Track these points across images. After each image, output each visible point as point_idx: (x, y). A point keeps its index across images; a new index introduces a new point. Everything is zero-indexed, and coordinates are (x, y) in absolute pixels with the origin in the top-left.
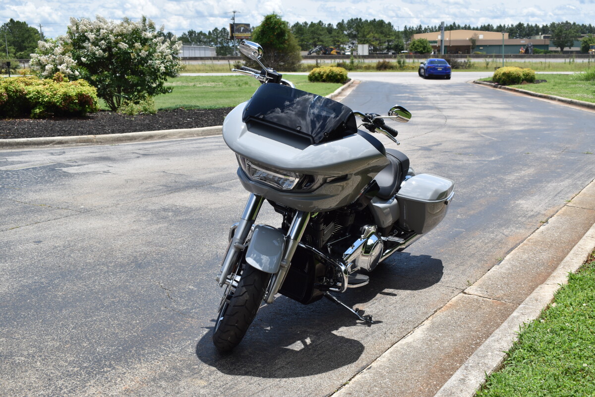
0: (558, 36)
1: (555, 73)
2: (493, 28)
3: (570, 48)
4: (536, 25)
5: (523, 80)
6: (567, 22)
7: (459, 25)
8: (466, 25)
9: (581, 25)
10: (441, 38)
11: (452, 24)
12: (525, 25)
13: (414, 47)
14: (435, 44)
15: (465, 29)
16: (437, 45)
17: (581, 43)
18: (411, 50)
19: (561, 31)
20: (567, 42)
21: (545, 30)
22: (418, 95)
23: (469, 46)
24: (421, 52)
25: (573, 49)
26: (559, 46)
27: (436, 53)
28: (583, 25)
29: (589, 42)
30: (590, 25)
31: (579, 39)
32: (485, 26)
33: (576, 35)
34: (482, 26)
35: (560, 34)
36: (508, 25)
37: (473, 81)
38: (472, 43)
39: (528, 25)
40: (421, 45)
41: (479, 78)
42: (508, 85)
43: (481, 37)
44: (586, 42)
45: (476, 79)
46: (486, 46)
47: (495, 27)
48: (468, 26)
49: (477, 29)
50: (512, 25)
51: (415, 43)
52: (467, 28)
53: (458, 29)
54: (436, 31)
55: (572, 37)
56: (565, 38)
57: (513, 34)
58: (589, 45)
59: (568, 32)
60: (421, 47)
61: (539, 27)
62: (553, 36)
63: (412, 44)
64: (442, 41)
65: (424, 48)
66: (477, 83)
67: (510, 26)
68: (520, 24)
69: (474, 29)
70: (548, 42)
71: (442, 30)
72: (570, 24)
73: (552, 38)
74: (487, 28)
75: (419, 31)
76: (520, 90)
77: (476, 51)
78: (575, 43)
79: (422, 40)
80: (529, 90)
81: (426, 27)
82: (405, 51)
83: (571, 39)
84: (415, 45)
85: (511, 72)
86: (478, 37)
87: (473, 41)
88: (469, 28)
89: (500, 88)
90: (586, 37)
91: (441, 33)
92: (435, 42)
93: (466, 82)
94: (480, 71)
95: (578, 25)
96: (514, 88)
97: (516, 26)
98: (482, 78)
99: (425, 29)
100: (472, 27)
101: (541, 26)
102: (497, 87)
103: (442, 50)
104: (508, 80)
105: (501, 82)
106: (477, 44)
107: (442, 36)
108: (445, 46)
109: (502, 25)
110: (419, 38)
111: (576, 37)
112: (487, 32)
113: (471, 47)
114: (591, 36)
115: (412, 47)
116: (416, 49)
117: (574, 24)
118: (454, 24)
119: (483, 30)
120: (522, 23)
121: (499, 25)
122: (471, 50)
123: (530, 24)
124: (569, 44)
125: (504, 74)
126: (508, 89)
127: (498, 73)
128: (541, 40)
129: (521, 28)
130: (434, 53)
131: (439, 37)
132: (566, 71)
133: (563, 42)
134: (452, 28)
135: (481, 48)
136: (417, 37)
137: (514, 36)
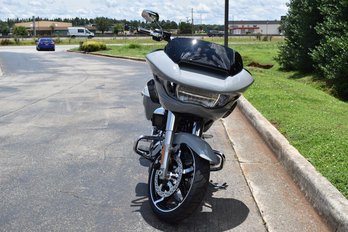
0: (100, 25)
1: (111, 45)
2: (61, 20)
3: (107, 32)
4: (86, 19)
5: (100, 49)
6: (103, 17)
7: (41, 18)
8: (45, 18)
9: (110, 19)
10: (33, 25)
11: (37, 18)
12: (80, 19)
13: (16, 31)
14: (29, 30)
15: (45, 21)
16: (30, 30)
17: (113, 29)
18: (15, 33)
19: (102, 22)
20: (105, 28)
21: (91, 21)
22: (45, 59)
23: (50, 31)
24: (22, 34)
25: (109, 32)
26: (101, 31)
27: (31, 35)
28: (111, 19)
29: (117, 28)
30: (115, 19)
31: (112, 27)
32: (57, 19)
33: (110, 24)
34: (55, 19)
35: (101, 24)
36: (70, 19)
37: (67, 50)
38: (52, 28)
39: (81, 18)
40: (22, 30)
41: (70, 48)
42: (93, 52)
43: (56, 25)
44: (115, 28)
45: (69, 49)
46: (60, 30)
47: (63, 20)
48: (47, 19)
49: (52, 21)
50: (73, 19)
51: (17, 29)
52: (46, 20)
53: (41, 21)
54: (28, 22)
55: (108, 25)
56: (104, 26)
57: (74, 24)
58: (117, 30)
59: (105, 23)
60: (21, 31)
61: (87, 20)
62: (97, 25)
63: (15, 29)
64: (34, 27)
65: (24, 32)
66: (70, 51)
67: (72, 19)
68: (77, 18)
69: (50, 21)
70: (95, 28)
71: (34, 21)
72: (104, 18)
73: (97, 26)
74: (58, 20)
75: (17, 21)
76: (103, 54)
77: (55, 33)
78: (110, 29)
79: (22, 27)
80: (108, 54)
81: (21, 19)
82: (10, 34)
83: (107, 27)
84: (17, 30)
85: (93, 45)
86: (55, 25)
87: (52, 27)
88: (47, 20)
89: (88, 53)
90: (115, 25)
91: (33, 23)
92: (29, 28)
93: (63, 51)
94: (66, 44)
95: (109, 19)
96: (98, 53)
97: (75, 19)
98: (72, 48)
99: (21, 20)
100: (49, 20)
101: (89, 19)
102: (85, 53)
103: (34, 33)
104: (92, 49)
105: (87, 50)
106: (55, 29)
107: (34, 24)
108: (36, 31)
109: (67, 19)
110: (20, 26)
111: (110, 25)
112: (58, 22)
113: (51, 31)
114: (118, 25)
115: (15, 31)
116: (18, 32)
117: (107, 18)
118: (38, 17)
119: (56, 21)
120: (78, 17)
121: (65, 19)
122: (52, 33)
123: (83, 18)
124: (106, 29)
125: (89, 45)
126: (94, 54)
127: (85, 45)
128: (91, 27)
129: (78, 20)
130: (30, 35)
131: (31, 25)
132: (115, 44)
133: (103, 28)
134: (38, 20)
135: (57, 32)
136: (18, 25)
137: (74, 25)
